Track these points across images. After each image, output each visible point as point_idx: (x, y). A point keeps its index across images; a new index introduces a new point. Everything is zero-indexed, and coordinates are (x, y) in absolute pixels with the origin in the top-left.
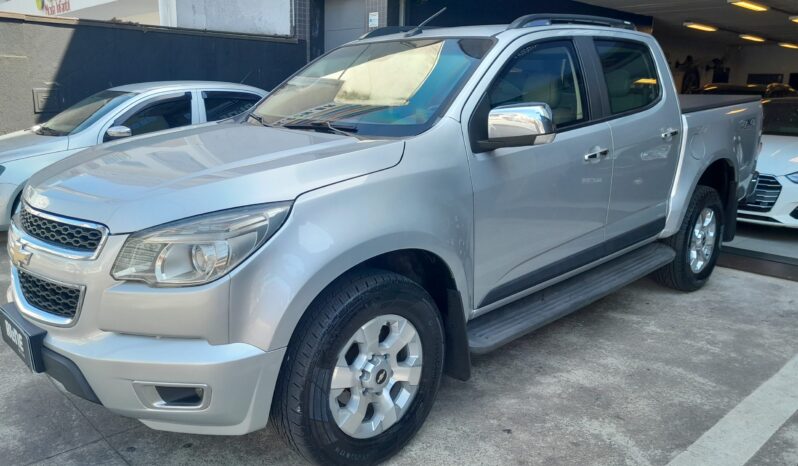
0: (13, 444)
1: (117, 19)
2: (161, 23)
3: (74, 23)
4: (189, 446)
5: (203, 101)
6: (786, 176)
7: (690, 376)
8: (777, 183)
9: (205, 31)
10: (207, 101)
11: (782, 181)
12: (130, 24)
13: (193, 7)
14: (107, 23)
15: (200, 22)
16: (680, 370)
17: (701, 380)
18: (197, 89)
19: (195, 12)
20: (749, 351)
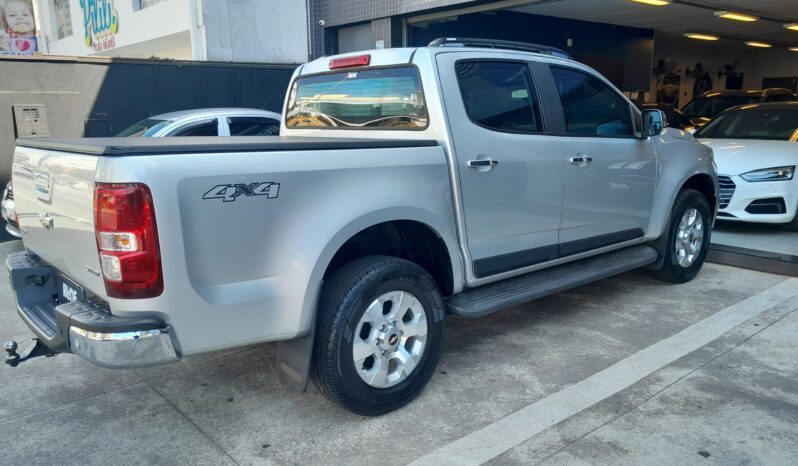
0: (78, 385)
1: (156, 56)
2: (194, 58)
3: (109, 61)
4: (205, 385)
5: (227, 126)
6: (740, 175)
7: (604, 336)
8: (732, 182)
9: (232, 63)
10: (231, 126)
11: (736, 180)
12: (167, 60)
13: (221, 42)
14: (148, 60)
15: (227, 55)
16: (598, 333)
17: (610, 339)
18: (222, 116)
19: (222, 47)
20: (663, 319)
